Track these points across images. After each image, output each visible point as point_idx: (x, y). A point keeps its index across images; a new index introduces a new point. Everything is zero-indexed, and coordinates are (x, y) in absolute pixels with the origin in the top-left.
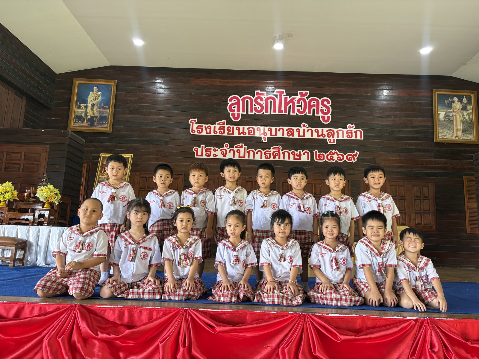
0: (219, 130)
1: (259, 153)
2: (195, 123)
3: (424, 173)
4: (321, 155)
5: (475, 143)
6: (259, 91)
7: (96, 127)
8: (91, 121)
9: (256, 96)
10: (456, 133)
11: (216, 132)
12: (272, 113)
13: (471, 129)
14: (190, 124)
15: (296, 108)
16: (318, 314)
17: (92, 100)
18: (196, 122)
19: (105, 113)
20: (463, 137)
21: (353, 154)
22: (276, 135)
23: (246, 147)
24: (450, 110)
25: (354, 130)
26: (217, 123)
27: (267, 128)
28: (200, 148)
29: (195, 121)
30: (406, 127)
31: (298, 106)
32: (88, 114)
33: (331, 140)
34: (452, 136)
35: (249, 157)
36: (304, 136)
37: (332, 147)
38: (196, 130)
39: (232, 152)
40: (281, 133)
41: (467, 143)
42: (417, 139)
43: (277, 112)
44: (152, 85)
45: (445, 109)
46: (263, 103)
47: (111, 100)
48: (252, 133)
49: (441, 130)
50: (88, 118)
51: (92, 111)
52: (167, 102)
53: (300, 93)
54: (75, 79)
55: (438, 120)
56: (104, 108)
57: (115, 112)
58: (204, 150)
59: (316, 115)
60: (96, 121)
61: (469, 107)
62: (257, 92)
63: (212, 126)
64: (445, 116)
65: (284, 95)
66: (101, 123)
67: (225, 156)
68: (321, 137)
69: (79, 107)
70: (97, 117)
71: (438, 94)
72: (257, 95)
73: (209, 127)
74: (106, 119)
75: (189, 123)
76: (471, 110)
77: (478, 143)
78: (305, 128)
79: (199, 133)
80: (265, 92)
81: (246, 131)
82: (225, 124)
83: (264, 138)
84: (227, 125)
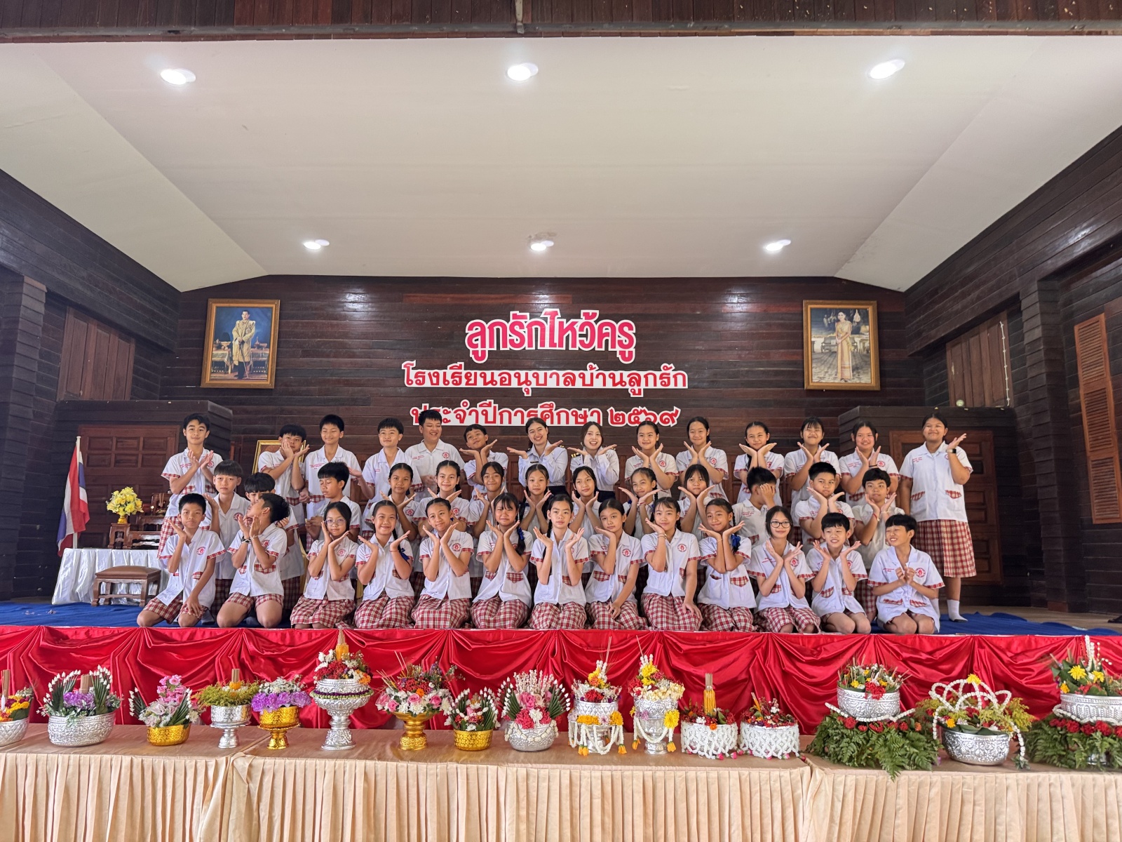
0: (452, 378)
1: (519, 414)
2: (413, 369)
3: (788, 440)
4: (620, 415)
5: (871, 389)
6: (518, 313)
7: (247, 379)
8: (240, 369)
9: (512, 321)
10: (842, 373)
11: (446, 383)
12: (539, 348)
13: (868, 366)
14: (404, 370)
15: (578, 339)
17: (240, 334)
18: (415, 366)
19: (262, 357)
20: (853, 379)
21: (670, 413)
22: (546, 384)
23: (497, 405)
25: (672, 373)
26: (449, 367)
27: (531, 373)
29: (412, 365)
30: (759, 364)
31: (580, 336)
32: (234, 358)
33: (635, 391)
34: (835, 378)
35: (502, 422)
36: (592, 384)
37: (638, 402)
38: (414, 380)
39: (474, 413)
40: (553, 380)
41: (858, 389)
42: (777, 384)
43: (547, 347)
44: (339, 307)
45: (824, 333)
46: (525, 332)
47: (272, 333)
48: (507, 382)
49: (816, 368)
50: (235, 365)
51: (241, 353)
52: (365, 336)
53: (585, 314)
54: (210, 301)
55: (812, 352)
56: (259, 347)
57: (279, 353)
59: (610, 349)
60: (248, 367)
61: (864, 329)
62: (513, 315)
63: (441, 372)
64: (824, 345)
65: (558, 318)
67: (462, 421)
68: (620, 385)
69: (219, 347)
70: (249, 362)
71: (811, 309)
72: (513, 319)
73: (436, 374)
74: (264, 366)
75: (403, 368)
76: (868, 334)
77: (878, 388)
78: (593, 371)
79: (420, 384)
80: (528, 314)
81: (497, 378)
82: (461, 369)
83: (526, 390)
84: (465, 370)
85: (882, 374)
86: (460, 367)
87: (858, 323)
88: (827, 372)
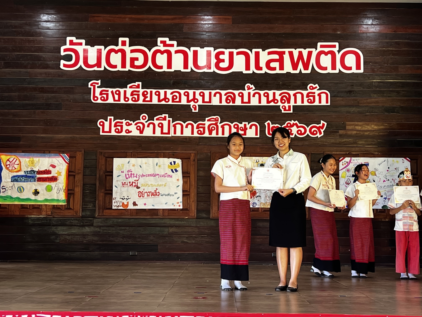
0: (131, 95)
1: (190, 126)
2: (98, 87)
11: (127, 99)
14: (91, 88)
18: (99, 85)
22: (210, 102)
23: (171, 119)
25: (318, 92)
26: (128, 86)
27: (197, 92)
28: (107, 121)
29: (98, 84)
33: (286, 107)
35: (175, 133)
36: (249, 102)
38: (99, 97)
39: (151, 126)
48: (178, 100)
58: (113, 123)
63: (122, 91)
67: (141, 132)
68: (273, 102)
73: (117, 92)
75: (89, 86)
78: (251, 91)
79: (104, 100)
81: (169, 96)
82: (139, 88)
83: (194, 107)
84: (142, 88)
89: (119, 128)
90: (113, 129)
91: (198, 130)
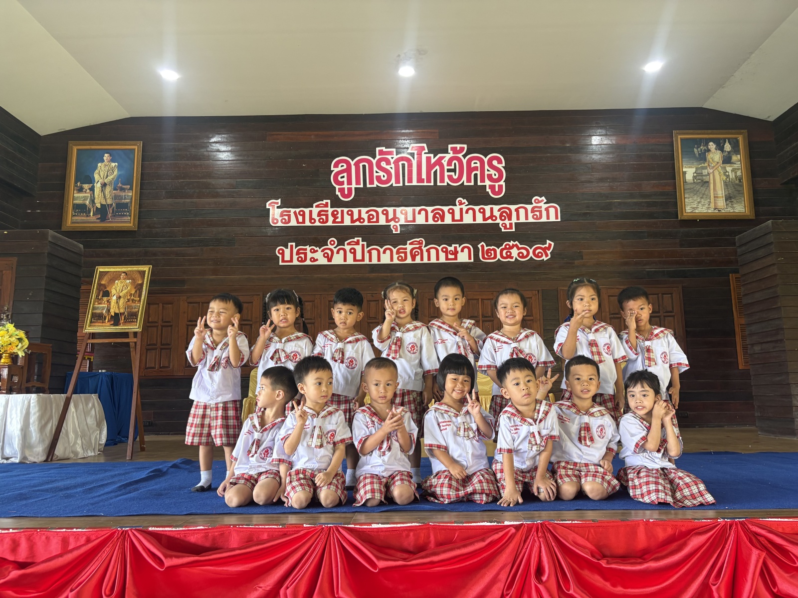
0: (318, 216)
1: (388, 252)
2: (278, 207)
3: (664, 271)
4: (491, 250)
5: (746, 218)
6: (384, 149)
7: (110, 222)
8: (102, 212)
9: (378, 157)
10: (715, 203)
11: (313, 221)
12: (407, 184)
13: (741, 195)
14: (269, 209)
15: (446, 174)
16: (353, 526)
17: (102, 176)
18: (279, 204)
19: (125, 199)
20: (727, 208)
21: (543, 246)
22: (414, 220)
23: (365, 243)
24: (703, 165)
25: (544, 206)
26: (315, 205)
27: (399, 210)
28: (287, 248)
29: (277, 203)
30: (632, 196)
31: (449, 170)
32: (96, 201)
33: (507, 225)
34: (708, 208)
35: (370, 260)
36: (461, 219)
37: (509, 236)
38: (280, 219)
39: (342, 252)
40: (422, 216)
41: (733, 218)
42: (651, 215)
43: (415, 183)
44: (203, 147)
45: (695, 164)
46: (391, 168)
47: (135, 175)
48: (375, 220)
49: (689, 198)
50: (97, 208)
51: (103, 194)
52: (228, 175)
53: (452, 149)
54: (71, 143)
55: (684, 182)
56: (122, 189)
57: (142, 195)
58: (295, 251)
59: (479, 184)
60: (111, 211)
61: (735, 158)
62: (379, 151)
63: (307, 211)
64: (695, 175)
65: (425, 153)
66: (119, 215)
67: (330, 260)
68: (490, 220)
69: (81, 190)
70: (112, 205)
71: (681, 139)
72: (379, 155)
73: (301, 213)
74: (127, 208)
75: (267, 207)
76: (739, 163)
77: (753, 217)
78: (464, 207)
79: (285, 223)
80: (394, 150)
81: (365, 216)
82: (327, 207)
83: (395, 227)
84: (331, 207)
85: (757, 202)
86: (326, 205)
87: (729, 152)
88: (699, 202)
89: (303, 256)
90: (295, 257)
91: (398, 255)
